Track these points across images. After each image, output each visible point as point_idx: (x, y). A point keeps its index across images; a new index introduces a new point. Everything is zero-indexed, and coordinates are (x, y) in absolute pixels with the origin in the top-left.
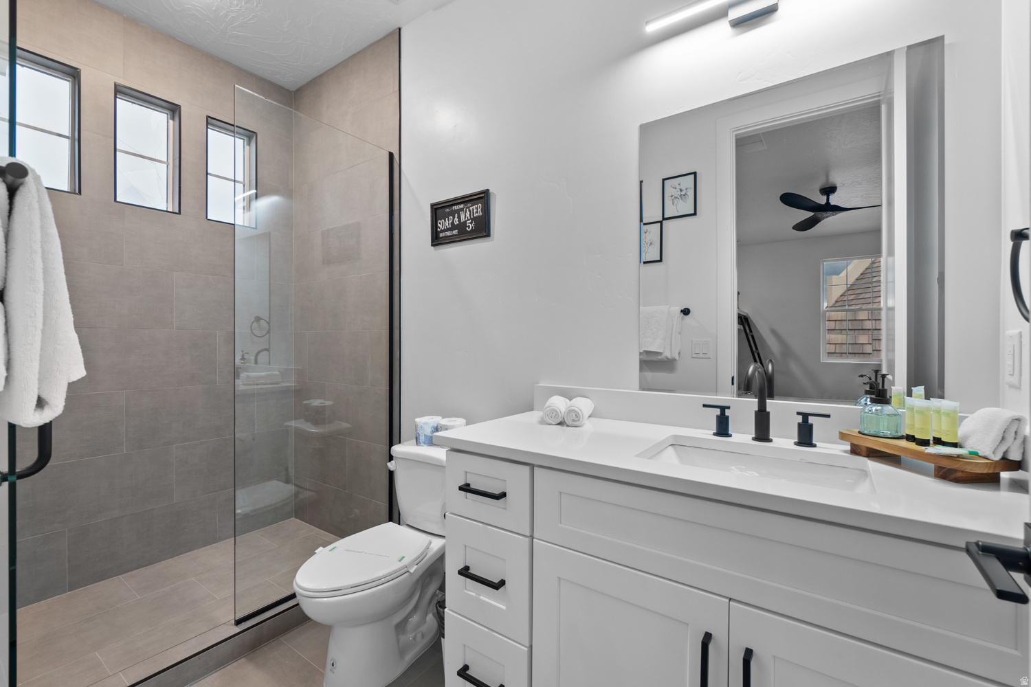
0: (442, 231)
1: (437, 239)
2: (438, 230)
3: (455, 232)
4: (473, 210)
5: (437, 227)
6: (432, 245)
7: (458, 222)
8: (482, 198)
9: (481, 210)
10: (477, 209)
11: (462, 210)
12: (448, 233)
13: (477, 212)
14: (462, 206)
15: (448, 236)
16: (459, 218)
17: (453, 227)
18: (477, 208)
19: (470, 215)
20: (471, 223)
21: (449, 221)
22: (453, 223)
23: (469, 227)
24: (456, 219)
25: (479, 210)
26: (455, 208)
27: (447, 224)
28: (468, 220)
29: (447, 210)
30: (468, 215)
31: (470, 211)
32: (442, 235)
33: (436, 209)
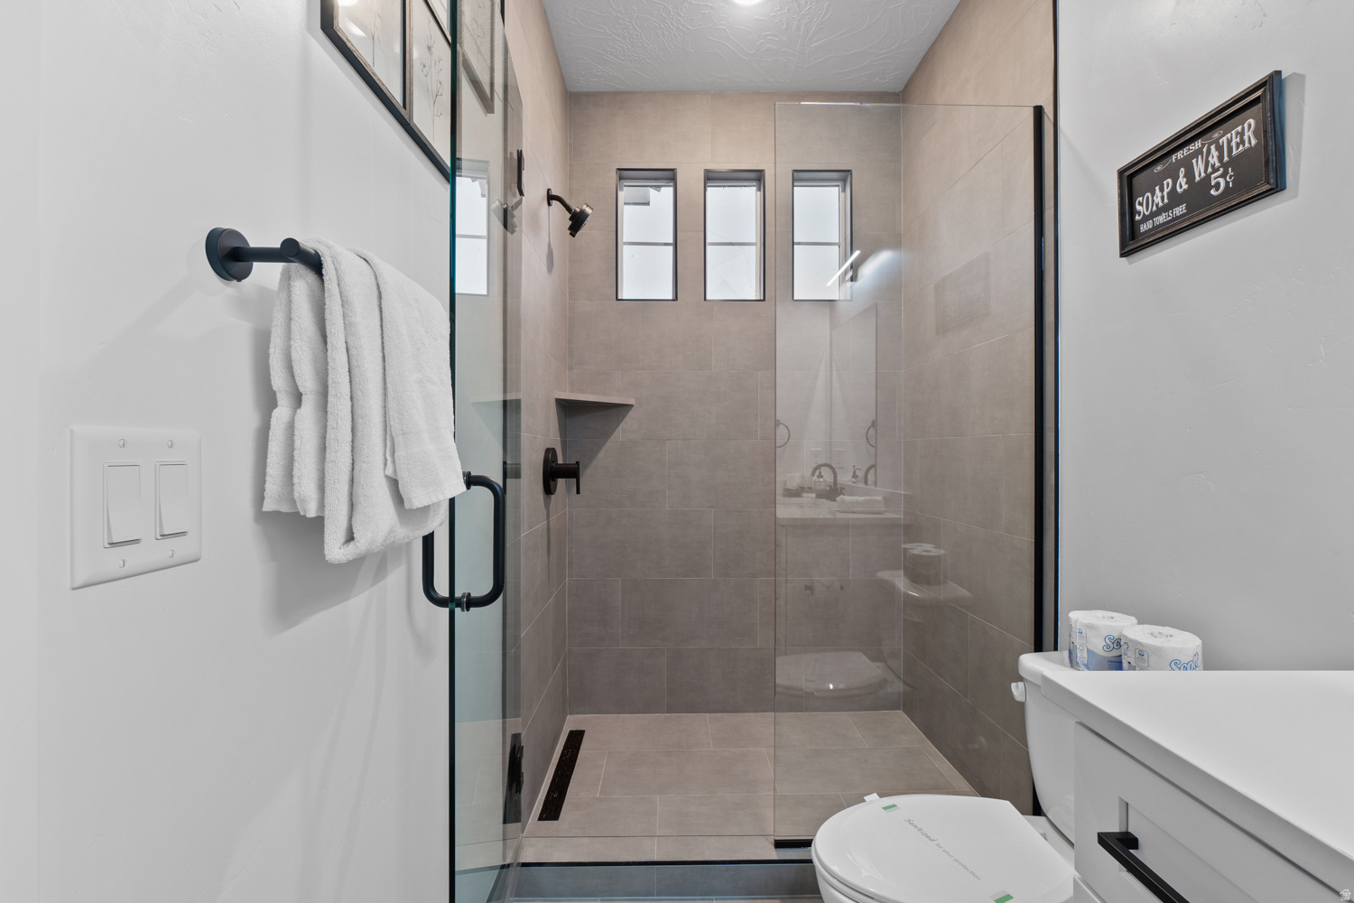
0: (1146, 219)
1: (1133, 240)
2: (1137, 218)
3: (1180, 210)
4: (1229, 142)
5: (1133, 212)
6: (1122, 255)
7: (1185, 187)
8: (1257, 101)
9: (1254, 133)
10: (1245, 134)
11: (1199, 152)
12: (1161, 219)
13: (1242, 142)
14: (1198, 144)
15: (1161, 225)
16: (1190, 175)
17: (1175, 198)
18: (1242, 134)
19: (1221, 158)
20: (1223, 176)
21: (1162, 190)
22: (1173, 192)
23: (1218, 185)
24: (1182, 180)
25: (1248, 134)
26: (1180, 155)
27: (1159, 198)
28: (1215, 170)
29: (1159, 168)
30: (1214, 160)
31: (1219, 149)
32: (1143, 228)
33: (1131, 177)
